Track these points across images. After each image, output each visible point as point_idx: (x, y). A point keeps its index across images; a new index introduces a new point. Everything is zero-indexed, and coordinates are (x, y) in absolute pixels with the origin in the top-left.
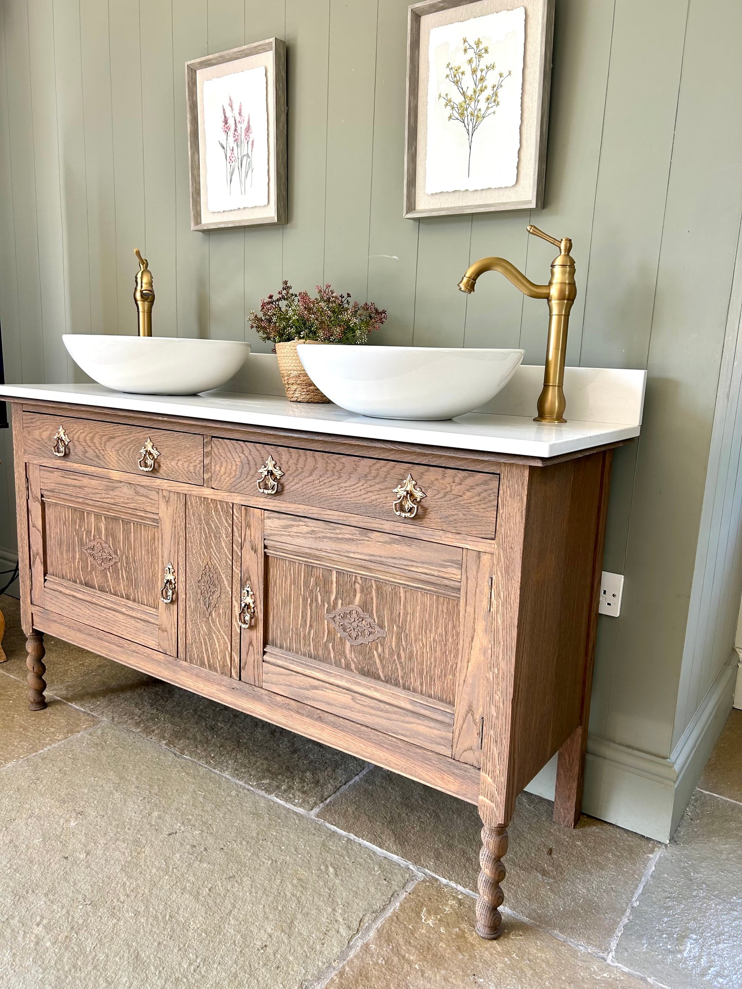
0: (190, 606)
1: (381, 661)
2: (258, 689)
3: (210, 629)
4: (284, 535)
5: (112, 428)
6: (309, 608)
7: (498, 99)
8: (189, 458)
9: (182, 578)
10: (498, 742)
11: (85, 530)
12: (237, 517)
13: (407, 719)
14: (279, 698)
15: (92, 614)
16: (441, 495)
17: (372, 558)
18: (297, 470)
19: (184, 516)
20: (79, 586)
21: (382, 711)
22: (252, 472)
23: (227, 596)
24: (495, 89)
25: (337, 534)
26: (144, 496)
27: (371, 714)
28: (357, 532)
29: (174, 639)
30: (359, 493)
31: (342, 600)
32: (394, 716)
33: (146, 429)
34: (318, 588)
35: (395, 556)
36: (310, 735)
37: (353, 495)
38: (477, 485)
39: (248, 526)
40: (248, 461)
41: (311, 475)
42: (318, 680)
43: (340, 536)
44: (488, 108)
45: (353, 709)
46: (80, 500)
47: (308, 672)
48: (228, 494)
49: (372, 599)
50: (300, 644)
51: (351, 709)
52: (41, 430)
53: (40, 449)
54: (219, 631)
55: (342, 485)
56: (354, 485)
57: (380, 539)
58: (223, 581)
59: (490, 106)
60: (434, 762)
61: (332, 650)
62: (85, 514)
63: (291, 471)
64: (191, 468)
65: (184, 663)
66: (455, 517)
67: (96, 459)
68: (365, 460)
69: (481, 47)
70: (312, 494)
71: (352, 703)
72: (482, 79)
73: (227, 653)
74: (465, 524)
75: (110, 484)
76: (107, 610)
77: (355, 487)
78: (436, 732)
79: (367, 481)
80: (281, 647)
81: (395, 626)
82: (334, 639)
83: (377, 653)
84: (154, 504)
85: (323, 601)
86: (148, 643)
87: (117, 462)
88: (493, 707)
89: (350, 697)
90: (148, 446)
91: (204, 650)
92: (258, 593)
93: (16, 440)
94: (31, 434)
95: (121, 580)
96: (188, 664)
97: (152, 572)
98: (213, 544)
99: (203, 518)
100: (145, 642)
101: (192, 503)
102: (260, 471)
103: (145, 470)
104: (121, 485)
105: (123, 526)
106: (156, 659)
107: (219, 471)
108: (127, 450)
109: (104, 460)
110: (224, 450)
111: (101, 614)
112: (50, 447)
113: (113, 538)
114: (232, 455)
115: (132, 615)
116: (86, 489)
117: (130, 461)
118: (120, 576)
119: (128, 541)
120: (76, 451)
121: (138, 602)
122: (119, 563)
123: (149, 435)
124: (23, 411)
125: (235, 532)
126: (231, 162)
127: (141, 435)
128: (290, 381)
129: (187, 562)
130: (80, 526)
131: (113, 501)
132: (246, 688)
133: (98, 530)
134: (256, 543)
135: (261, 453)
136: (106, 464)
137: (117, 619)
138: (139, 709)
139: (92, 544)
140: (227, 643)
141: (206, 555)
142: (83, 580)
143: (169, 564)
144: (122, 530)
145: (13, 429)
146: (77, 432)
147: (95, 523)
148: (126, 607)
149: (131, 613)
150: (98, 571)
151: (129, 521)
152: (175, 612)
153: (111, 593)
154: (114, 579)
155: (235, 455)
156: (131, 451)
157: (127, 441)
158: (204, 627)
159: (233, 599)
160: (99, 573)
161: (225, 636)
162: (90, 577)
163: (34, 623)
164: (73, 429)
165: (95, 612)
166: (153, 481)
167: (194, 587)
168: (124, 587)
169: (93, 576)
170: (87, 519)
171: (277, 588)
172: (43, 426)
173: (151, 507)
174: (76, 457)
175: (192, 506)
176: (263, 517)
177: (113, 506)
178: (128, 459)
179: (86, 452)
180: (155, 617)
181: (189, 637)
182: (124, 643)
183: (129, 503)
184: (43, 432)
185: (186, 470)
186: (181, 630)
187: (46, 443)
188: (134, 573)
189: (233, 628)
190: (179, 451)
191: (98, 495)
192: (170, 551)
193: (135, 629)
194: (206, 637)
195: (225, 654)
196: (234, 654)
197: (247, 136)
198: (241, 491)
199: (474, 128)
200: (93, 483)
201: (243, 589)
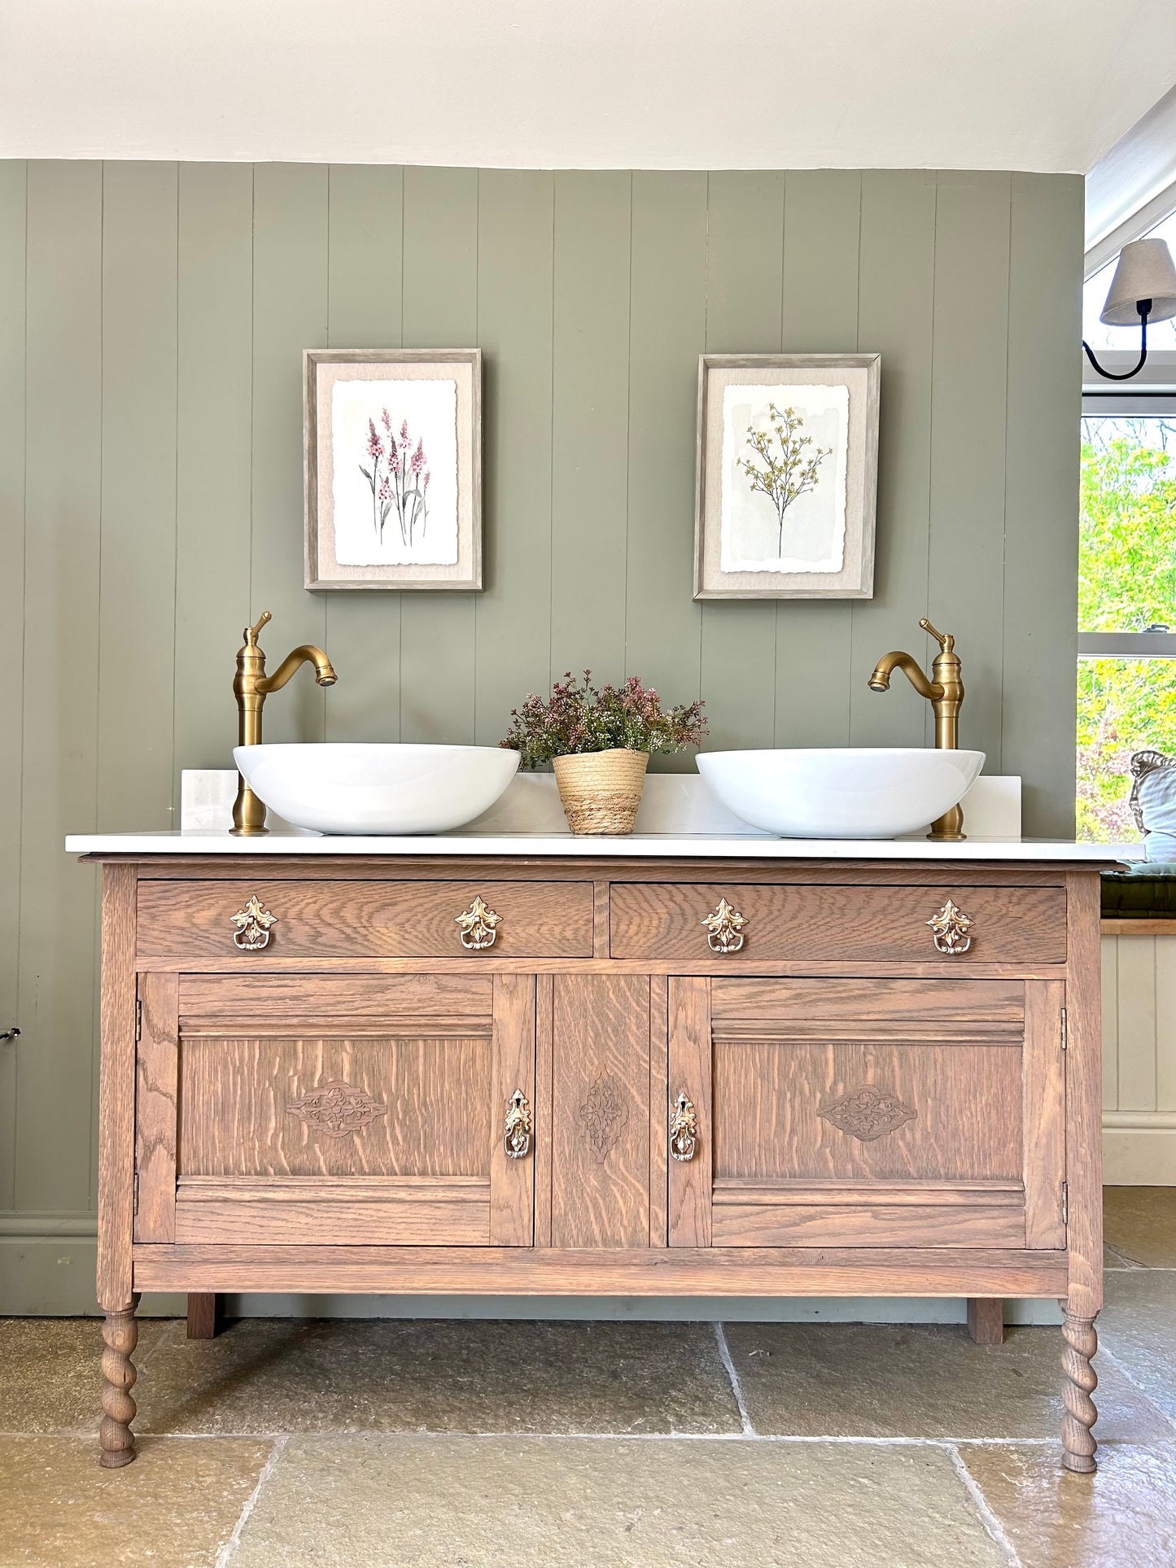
0: (563, 1152)
1: (910, 1151)
2: (707, 1250)
3: (605, 1180)
4: (748, 1008)
5: (388, 890)
6: (788, 1105)
7: (817, 476)
8: (564, 919)
9: (544, 1111)
10: (1089, 1207)
11: (295, 1074)
12: (658, 994)
13: (960, 1217)
14: (747, 1253)
15: (318, 1222)
16: (995, 919)
17: (897, 1016)
18: (771, 913)
19: (550, 1010)
20: (277, 1178)
21: (921, 1218)
22: (689, 926)
23: (639, 1120)
24: (812, 464)
25: (840, 992)
26: (460, 991)
27: (903, 1228)
28: (871, 985)
29: (527, 1216)
30: (875, 932)
31: (845, 1083)
32: (941, 1219)
33: (471, 883)
34: (804, 1075)
35: (929, 1007)
36: (804, 1291)
37: (863, 936)
38: (1040, 902)
39: (681, 1005)
40: (681, 908)
41: (793, 918)
42: (812, 1205)
43: (843, 995)
44: (803, 484)
45: (874, 1231)
46: (295, 1021)
47: (797, 1199)
48: (642, 963)
49: (893, 1071)
50: (775, 1163)
51: (870, 1230)
52: (190, 910)
53: (187, 943)
54: (625, 1179)
55: (846, 925)
56: (866, 923)
57: (907, 989)
58: (633, 1097)
59: (806, 481)
60: (1005, 1262)
61: (830, 1157)
62: (300, 1044)
63: (760, 916)
64: (569, 934)
65: (549, 1251)
66: (1015, 944)
67: (346, 945)
68: (882, 889)
69: (793, 417)
70: (798, 943)
71: (873, 1222)
72: (795, 452)
73: (641, 1210)
74: (1029, 950)
75: (375, 982)
76: (357, 1205)
77: (867, 925)
78: (1001, 1221)
79: (886, 915)
80: (740, 1175)
81: (929, 1100)
82: (834, 1141)
83: (905, 1142)
84: (481, 1000)
85: (813, 1093)
86: (467, 1240)
87: (400, 943)
88: (1079, 1165)
89: (870, 1214)
90: (478, 909)
91: (592, 1218)
92: (701, 1102)
93: (113, 934)
94: (161, 918)
95: (390, 1145)
96: (557, 1251)
97: (467, 1115)
98: (610, 1043)
99: (590, 1007)
100: (456, 1239)
101: (566, 987)
102: (706, 922)
103: (477, 946)
104: (402, 980)
105: (397, 1050)
106: (483, 1261)
107: (627, 932)
108: (424, 921)
109: (366, 943)
110: (636, 899)
111: (344, 1216)
112: (216, 938)
113: (372, 1075)
114: (651, 906)
115: (423, 1198)
116: (311, 999)
117: (431, 939)
118: (388, 1137)
119: (409, 1074)
120: (290, 936)
121: (434, 1174)
122: (386, 1116)
123: (478, 893)
124: (139, 880)
125: (654, 1018)
126: (383, 497)
127: (459, 893)
128: (593, 806)
129: (555, 1082)
130: (282, 1069)
131: (381, 1010)
132: (683, 1255)
133: (332, 1069)
134: (698, 1027)
135: (704, 898)
136: (371, 949)
137: (385, 1215)
138: (305, 1402)
139: (317, 1094)
140: (641, 1194)
141: (597, 1063)
142: (286, 1165)
143: (518, 1092)
144: (395, 1057)
145: (104, 914)
146: (298, 903)
147: (325, 1056)
148: (406, 1189)
149: (420, 1196)
150: (328, 1141)
151: (414, 1039)
152: (530, 1171)
153: (365, 1174)
154: (372, 1145)
155: (656, 904)
156: (435, 922)
157: (426, 906)
158: (592, 1180)
159: (653, 1121)
160: (333, 1144)
161: (636, 1184)
162: (305, 1156)
163: (136, 1282)
164: (286, 899)
165: (326, 1215)
166: (484, 963)
167: (571, 1119)
168: (396, 1155)
169: (315, 1153)
170: (303, 1052)
171: (730, 1090)
172: (200, 902)
173: (474, 1005)
174: (291, 946)
175: (568, 992)
176: (709, 988)
177: (382, 1019)
178: (427, 935)
179: (319, 934)
180: (480, 1189)
181: (559, 1204)
182: (404, 1254)
183: (420, 1007)
184: (198, 911)
185: (558, 937)
186: (543, 1197)
187: (205, 931)
188: (423, 1126)
189: (654, 1168)
190: (542, 911)
191: (343, 1006)
192: (518, 1070)
193: (433, 1221)
194: (597, 1195)
195: (638, 1212)
196: (655, 1208)
197: (415, 467)
198: (669, 955)
199: (786, 504)
200: (332, 985)
201: (673, 1103)
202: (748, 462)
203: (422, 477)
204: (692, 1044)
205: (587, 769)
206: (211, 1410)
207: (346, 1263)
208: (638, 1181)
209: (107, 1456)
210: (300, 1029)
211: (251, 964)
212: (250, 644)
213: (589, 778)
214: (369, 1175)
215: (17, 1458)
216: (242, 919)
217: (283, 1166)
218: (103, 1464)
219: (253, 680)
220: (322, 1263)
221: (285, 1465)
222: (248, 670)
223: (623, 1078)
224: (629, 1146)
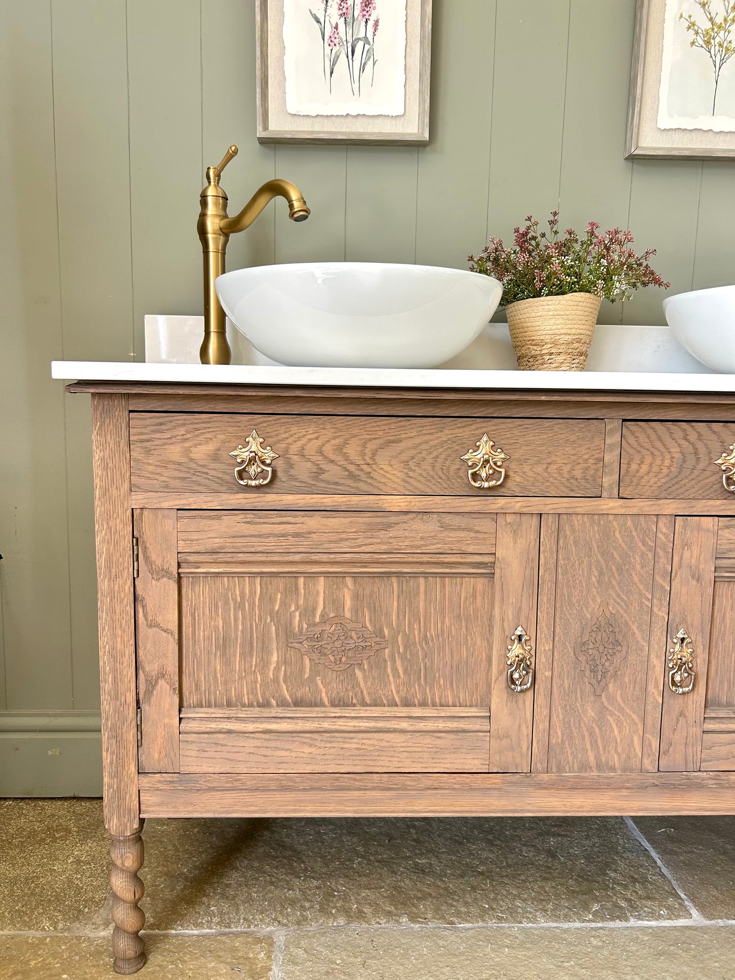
0: (562, 685)
2: (696, 774)
3: (602, 711)
5: (393, 426)
8: (575, 458)
9: (545, 646)
11: (296, 610)
12: (664, 534)
15: (322, 751)
19: (554, 549)
20: (280, 710)
22: (701, 466)
23: (638, 655)
26: (463, 529)
29: (525, 745)
33: (480, 419)
39: (686, 544)
40: (695, 449)
46: (297, 557)
48: (651, 503)
52: (187, 445)
53: (185, 478)
54: (621, 710)
58: (633, 634)
62: (301, 581)
64: (578, 473)
65: (545, 777)
67: (349, 482)
73: (636, 739)
75: (378, 520)
76: (361, 735)
80: (729, 705)
84: (484, 539)
87: (404, 481)
90: (485, 447)
91: (588, 747)
92: (699, 639)
93: (106, 468)
94: (155, 453)
95: (391, 678)
96: (553, 776)
97: (467, 650)
98: (614, 582)
99: (595, 546)
100: (456, 767)
101: (572, 526)
102: (720, 461)
103: (486, 485)
104: (405, 518)
105: (398, 587)
106: (482, 786)
107: (638, 471)
108: (429, 459)
109: (369, 481)
110: (649, 437)
111: (347, 746)
112: (214, 473)
113: (374, 610)
114: (664, 445)
115: (425, 729)
116: (313, 535)
117: (436, 477)
118: (389, 670)
119: (410, 611)
120: (292, 472)
121: (434, 705)
122: (387, 651)
123: (484, 430)
124: (131, 411)
125: (659, 557)
126: (332, 44)
127: (463, 430)
128: (553, 350)
129: (557, 620)
130: (283, 604)
131: (384, 547)
132: (674, 779)
133: (334, 604)
134: (702, 566)
135: (719, 437)
136: (375, 487)
137: (388, 744)
138: (289, 890)
139: (318, 629)
140: (636, 723)
141: (599, 600)
142: (288, 698)
143: (520, 628)
144: (395, 593)
145: (94, 448)
146: (299, 439)
147: (327, 592)
148: (407, 719)
149: (421, 726)
150: (330, 673)
151: (415, 575)
152: (529, 703)
153: (366, 705)
154: (374, 678)
155: (670, 443)
156: (440, 460)
157: (431, 443)
158: (590, 711)
159: (652, 656)
160: (334, 676)
161: (633, 715)
162: (307, 689)
163: (143, 808)
164: (287, 435)
165: (329, 745)
166: (489, 502)
167: (572, 655)
168: (397, 687)
169: (316, 685)
170: (304, 589)
171: (725, 626)
172: (197, 436)
173: (478, 544)
174: (293, 483)
175: (573, 531)
176: (716, 528)
177: (384, 556)
178: (432, 473)
179: (321, 471)
180: (479, 720)
181: (557, 733)
182: (406, 781)
183: (423, 545)
184: (195, 446)
185: (566, 476)
186: (541, 727)
187: (203, 466)
188: (423, 659)
189: (650, 699)
190: (551, 449)
191: (346, 543)
192: (520, 608)
193: (435, 750)
194: (594, 725)
195: (632, 741)
196: (648, 736)
197: (365, 13)
198: (678, 495)
199: (723, 61)
200: (335, 522)
201: (672, 638)
202: (690, 17)
203: (371, 23)
204: (695, 582)
205: (551, 313)
206: (205, 899)
207: (349, 789)
208: (634, 713)
209: (120, 963)
210: (300, 566)
211: (252, 500)
212: (212, 183)
213: (551, 322)
214: (370, 705)
215: (33, 963)
216: (244, 454)
217: (285, 698)
218: (116, 968)
219: (217, 221)
220: (326, 790)
221: (290, 968)
222: (211, 210)
223: (625, 615)
224: (627, 680)
